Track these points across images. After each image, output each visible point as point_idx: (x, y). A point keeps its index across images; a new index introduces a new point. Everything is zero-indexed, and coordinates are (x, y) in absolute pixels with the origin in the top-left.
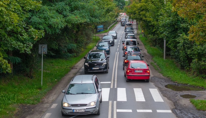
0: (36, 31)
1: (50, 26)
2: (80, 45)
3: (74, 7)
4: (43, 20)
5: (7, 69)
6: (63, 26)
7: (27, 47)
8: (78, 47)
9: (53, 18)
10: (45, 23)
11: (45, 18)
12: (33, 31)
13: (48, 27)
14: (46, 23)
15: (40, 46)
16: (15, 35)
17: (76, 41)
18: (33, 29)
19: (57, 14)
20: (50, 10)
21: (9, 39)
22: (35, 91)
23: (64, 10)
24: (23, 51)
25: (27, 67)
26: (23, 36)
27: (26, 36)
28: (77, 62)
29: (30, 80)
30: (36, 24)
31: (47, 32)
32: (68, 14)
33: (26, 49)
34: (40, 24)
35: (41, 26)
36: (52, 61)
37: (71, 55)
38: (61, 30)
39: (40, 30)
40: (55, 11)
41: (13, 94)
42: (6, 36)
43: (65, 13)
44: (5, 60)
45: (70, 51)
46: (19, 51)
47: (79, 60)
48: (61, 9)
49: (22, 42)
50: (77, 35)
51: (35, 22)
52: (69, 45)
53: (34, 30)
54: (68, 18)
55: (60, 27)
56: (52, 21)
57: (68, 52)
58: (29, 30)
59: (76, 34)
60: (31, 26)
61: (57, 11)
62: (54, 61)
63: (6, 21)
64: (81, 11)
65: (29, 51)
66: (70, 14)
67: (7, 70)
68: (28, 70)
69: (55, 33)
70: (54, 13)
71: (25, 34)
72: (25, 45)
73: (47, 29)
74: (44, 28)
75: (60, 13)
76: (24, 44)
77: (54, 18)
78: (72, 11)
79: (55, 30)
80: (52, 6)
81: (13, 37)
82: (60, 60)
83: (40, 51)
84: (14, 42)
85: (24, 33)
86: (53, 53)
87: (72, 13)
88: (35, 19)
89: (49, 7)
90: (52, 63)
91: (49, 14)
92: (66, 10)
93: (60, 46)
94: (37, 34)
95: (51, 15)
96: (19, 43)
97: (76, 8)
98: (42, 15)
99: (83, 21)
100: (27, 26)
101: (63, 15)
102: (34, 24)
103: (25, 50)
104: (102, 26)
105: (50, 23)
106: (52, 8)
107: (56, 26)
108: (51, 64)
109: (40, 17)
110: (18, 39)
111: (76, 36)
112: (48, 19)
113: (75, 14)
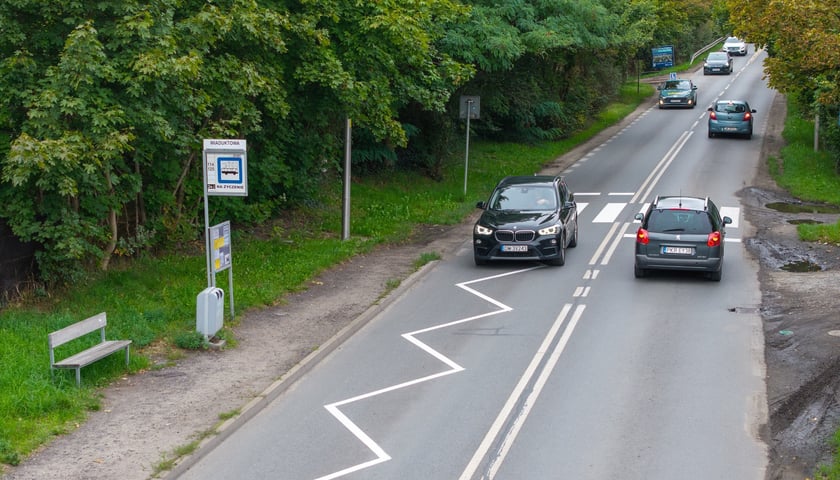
0: (458, 64)
1: (488, 54)
2: (576, 108)
3: (547, 7)
4: (473, 39)
5: (398, 140)
6: (518, 54)
7: (438, 98)
8: (569, 111)
9: (495, 34)
10: (477, 47)
11: (476, 35)
12: (451, 66)
13: (484, 55)
14: (480, 45)
15: (463, 100)
16: (414, 74)
17: (564, 94)
18: (450, 60)
19: (504, 25)
20: (488, 15)
21: (401, 80)
22: (448, 203)
23: (520, 14)
24: (430, 108)
25: (430, 152)
26: (430, 74)
27: (435, 76)
28: (563, 154)
29: (436, 184)
30: (455, 48)
31: (482, 67)
32: (531, 25)
33: (436, 102)
34: (464, 48)
35: (467, 54)
36: (493, 148)
37: (546, 133)
38: (513, 61)
39: (466, 63)
40: (498, 19)
41: (401, 206)
42: (397, 75)
43: (523, 23)
44: (396, 123)
45: (545, 122)
46: (423, 106)
47: (570, 149)
48: (513, 13)
49: (427, 86)
50: (567, 75)
51: (453, 45)
52: (541, 105)
53: (453, 63)
54: (530, 35)
55: (510, 55)
56: (492, 41)
57: (539, 124)
58: (443, 63)
59: (563, 75)
60: (446, 55)
61: (505, 18)
62: (497, 147)
63: (406, 46)
64: (563, 19)
65: (441, 107)
66: (536, 26)
67: (398, 143)
68: (431, 159)
69: (500, 70)
70: (497, 24)
71: (435, 70)
72: (435, 94)
73: (481, 60)
74: (474, 57)
75: (513, 23)
76: (432, 91)
77: (498, 35)
78: (541, 17)
79: (500, 63)
80: (492, 6)
81: (409, 77)
82: (516, 147)
83: (462, 113)
84: (412, 86)
85: (432, 69)
86: (495, 125)
87: (541, 22)
88: (455, 37)
89: (487, 9)
90: (492, 152)
91: (485, 25)
92: (525, 17)
93: (516, 106)
94: (459, 73)
95: (491, 27)
96: (422, 90)
97: (551, 11)
98: (471, 27)
99: (566, 42)
100: (438, 55)
101: (519, 27)
102: (452, 49)
103: (434, 105)
104: (669, 50)
105: (488, 46)
106: (493, 11)
107: (502, 54)
108: (489, 156)
109: (464, 33)
110: (419, 82)
111: (565, 81)
112: (482, 37)
113: (548, 25)
